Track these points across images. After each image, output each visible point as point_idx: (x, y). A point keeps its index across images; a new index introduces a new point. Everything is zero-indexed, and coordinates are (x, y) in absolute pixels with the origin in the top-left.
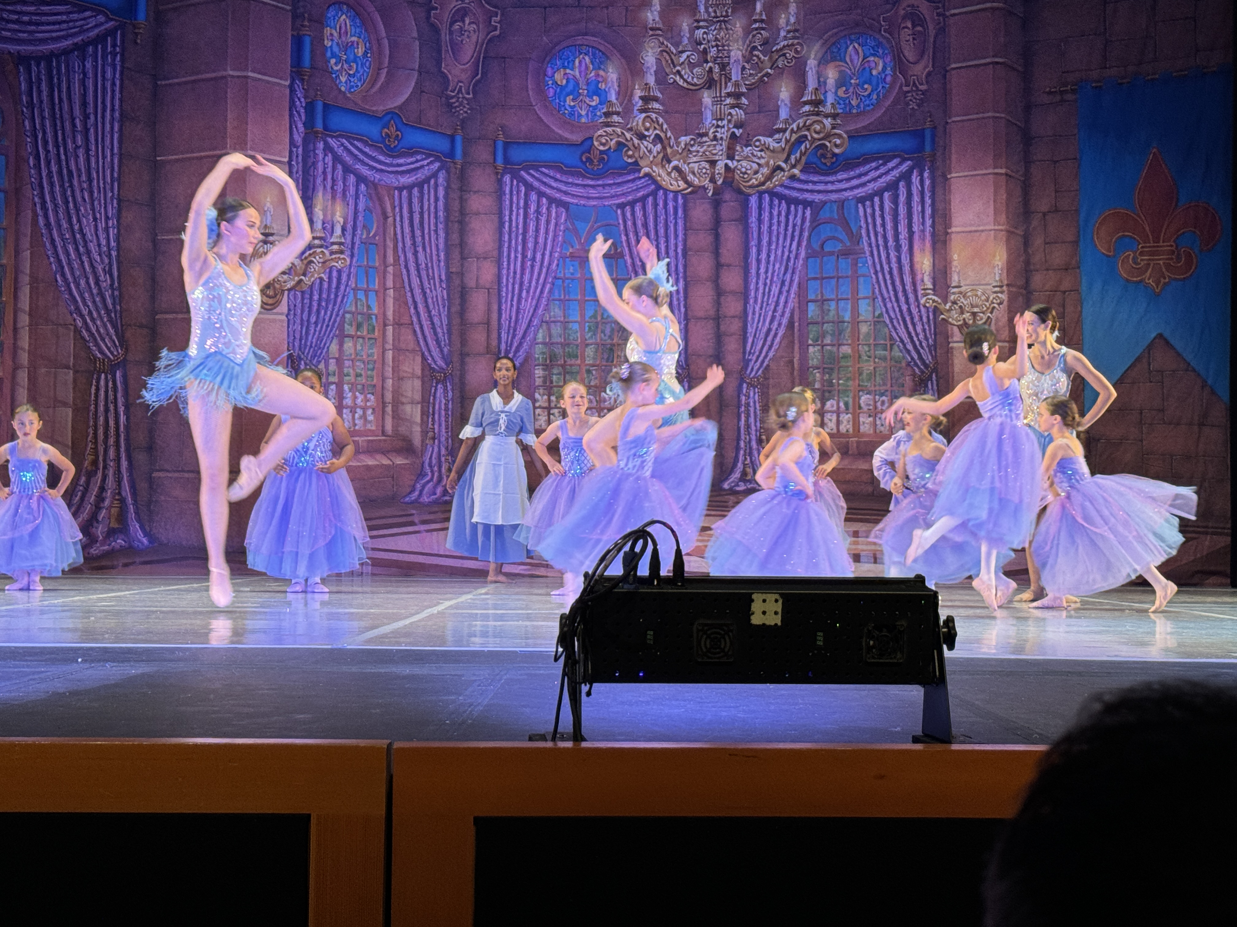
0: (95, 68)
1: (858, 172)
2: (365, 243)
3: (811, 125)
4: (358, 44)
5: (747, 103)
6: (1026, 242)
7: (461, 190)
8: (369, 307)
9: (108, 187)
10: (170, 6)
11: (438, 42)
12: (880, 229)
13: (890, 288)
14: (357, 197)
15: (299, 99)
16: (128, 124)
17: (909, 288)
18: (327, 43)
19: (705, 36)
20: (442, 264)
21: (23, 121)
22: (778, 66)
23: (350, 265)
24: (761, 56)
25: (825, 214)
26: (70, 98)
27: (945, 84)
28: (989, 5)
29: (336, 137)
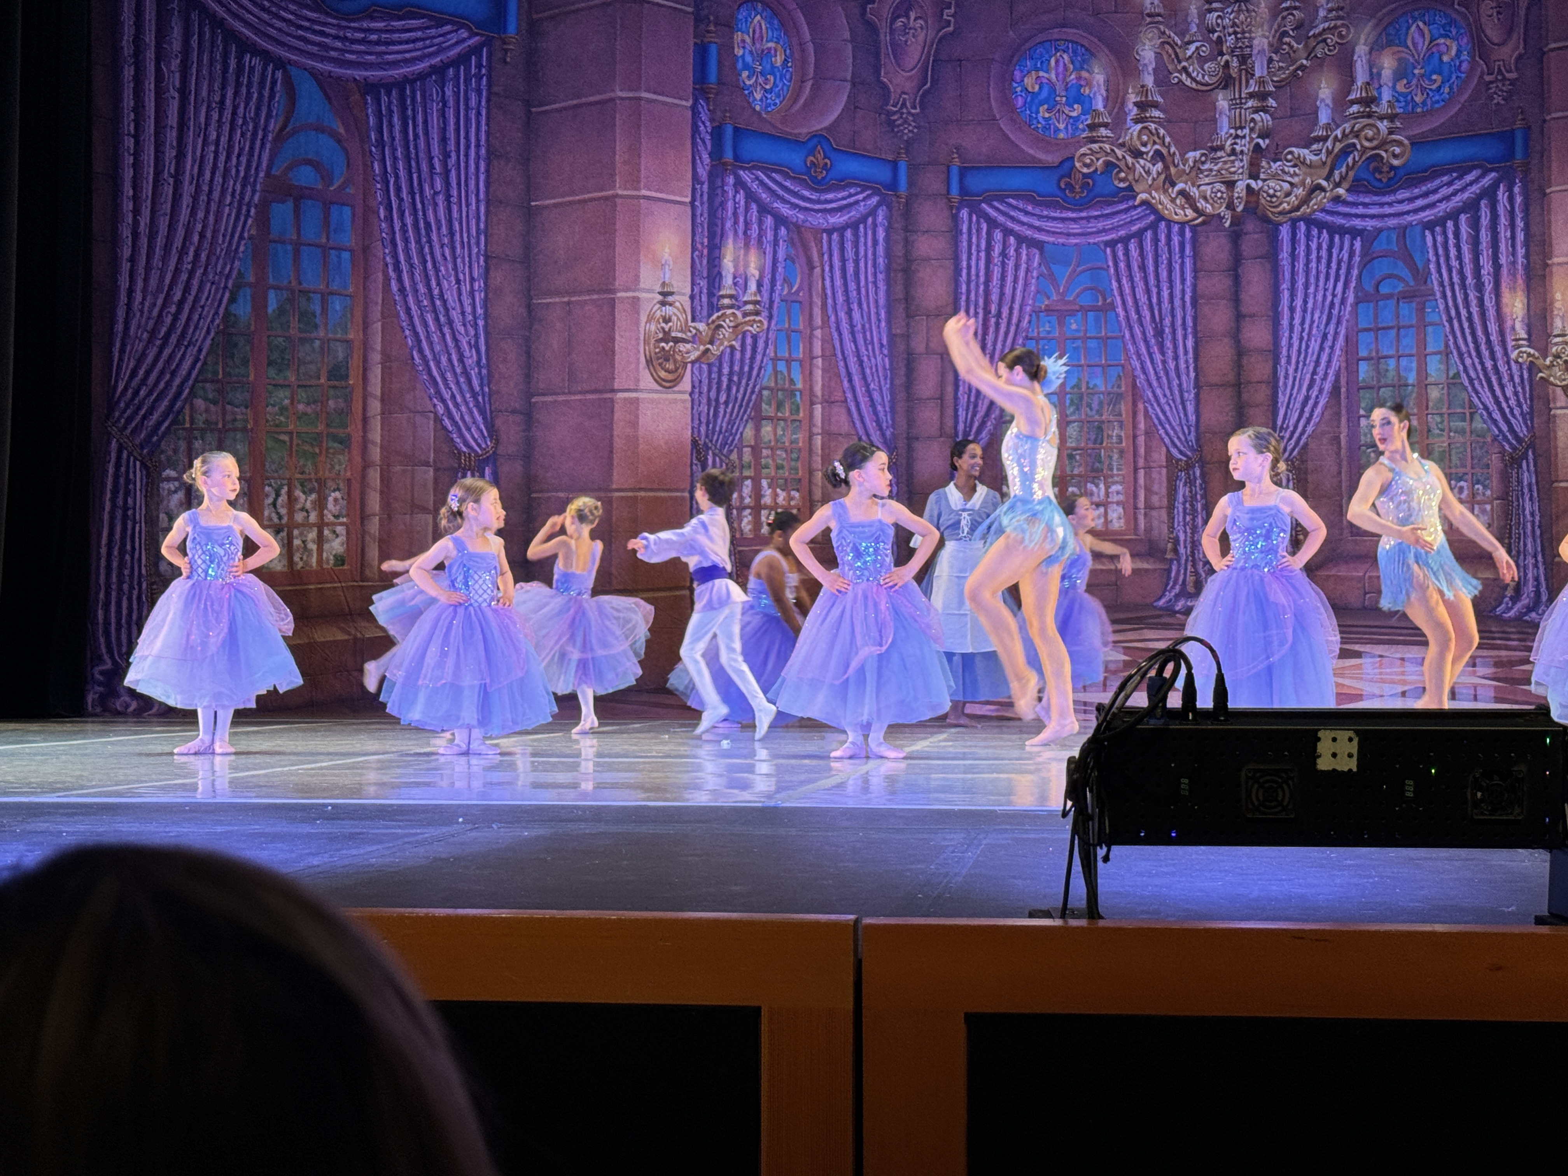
0: (457, 94)
1: (1424, 188)
2: (786, 301)
3: (1362, 129)
4: (776, 51)
5: (1275, 105)
7: (906, 230)
8: (792, 381)
9: (473, 241)
10: (546, 14)
11: (876, 44)
12: (1455, 263)
13: (1469, 339)
14: (776, 243)
15: (703, 123)
16: (495, 163)
17: (1494, 338)
18: (739, 52)
19: (1219, 21)
20: (883, 324)
21: (372, 163)
22: (1316, 56)
23: (768, 329)
24: (1294, 44)
25: (1380, 245)
26: (426, 133)
27: (1542, 69)
29: (750, 169)
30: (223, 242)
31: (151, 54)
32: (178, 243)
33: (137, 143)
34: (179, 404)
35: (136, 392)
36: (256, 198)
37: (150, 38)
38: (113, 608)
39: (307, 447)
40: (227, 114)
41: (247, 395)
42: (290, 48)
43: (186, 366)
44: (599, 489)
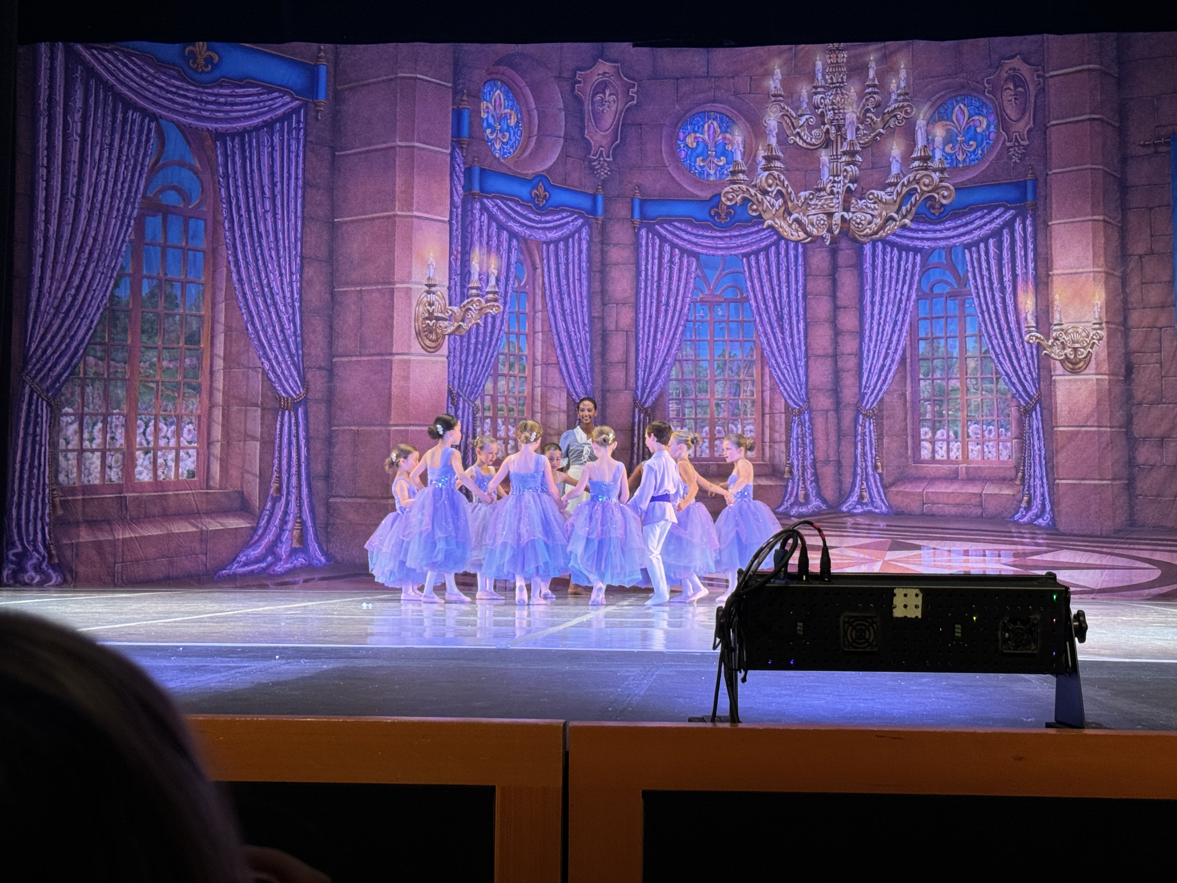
0: (282, 141)
1: (964, 220)
2: (517, 292)
3: (921, 179)
4: (511, 115)
5: (861, 160)
6: (1124, 282)
7: (602, 242)
8: (520, 349)
9: (292, 246)
10: (347, 86)
11: (582, 112)
12: (985, 273)
13: (996, 326)
14: (509, 251)
15: (459, 165)
16: (309, 190)
17: (1013, 325)
18: (484, 115)
19: (822, 101)
20: (585, 309)
21: (220, 189)
22: (889, 126)
23: (504, 312)
24: (874, 118)
25: (934, 259)
26: (260, 169)
27: (1045, 139)
28: (1086, 67)
29: (491, 198)
30: (111, 244)
31: (60, 109)
32: (77, 244)
33: (49, 172)
34: (75, 361)
35: (44, 352)
36: (135, 213)
37: (59, 97)
38: (24, 507)
40: (115, 153)
41: (126, 354)
42: (162, 106)
43: (81, 333)
44: (381, 425)
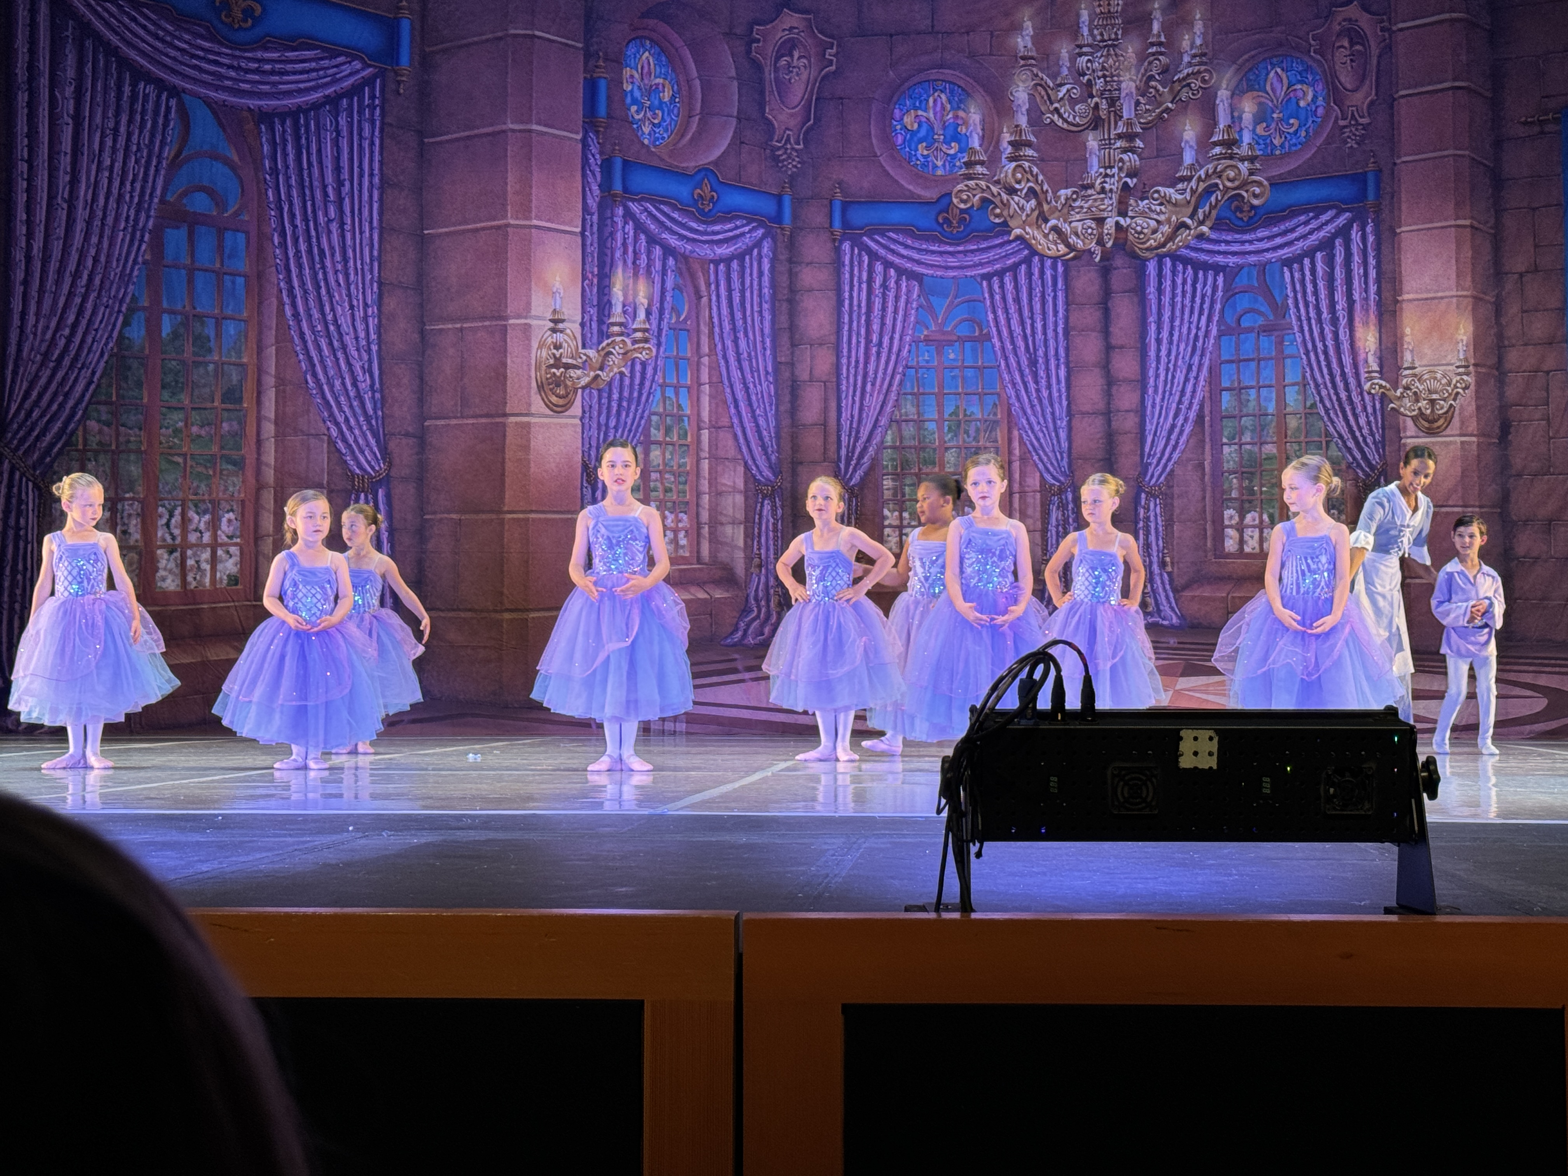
0: (350, 124)
2: (674, 329)
3: (1223, 171)
4: (664, 87)
5: (1142, 146)
6: (1498, 310)
7: (790, 261)
8: (679, 407)
9: (366, 268)
10: (440, 47)
11: (761, 81)
12: (1311, 299)
13: (1325, 371)
14: (664, 273)
15: (593, 156)
16: (389, 191)
17: (1349, 370)
18: (628, 87)
19: (1089, 65)
20: (768, 352)
21: (266, 190)
22: (1180, 99)
23: (657, 357)
24: (1160, 87)
25: (1242, 280)
26: (320, 163)
27: (1392, 115)
28: (1446, 16)
29: (639, 201)
30: (117, 267)
31: (44, 81)
32: (72, 267)
33: (31, 167)
34: (72, 426)
35: (29, 414)
36: (151, 224)
37: (44, 65)
39: (200, 469)
40: (121, 141)
41: (140, 417)
42: (185, 76)
43: (80, 388)
44: (491, 511)
